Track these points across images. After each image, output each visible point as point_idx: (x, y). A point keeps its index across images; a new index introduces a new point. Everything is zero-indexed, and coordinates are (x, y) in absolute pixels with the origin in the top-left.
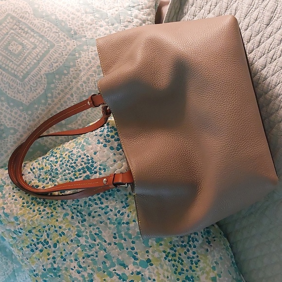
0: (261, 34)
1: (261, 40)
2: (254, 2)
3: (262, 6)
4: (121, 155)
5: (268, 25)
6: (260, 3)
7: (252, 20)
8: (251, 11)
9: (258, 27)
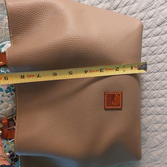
0: (150, 30)
1: (149, 34)
2: (153, 2)
3: (159, 9)
4: (9, 97)
5: (158, 26)
6: (158, 6)
7: (147, 17)
8: (148, 9)
9: (150, 24)
